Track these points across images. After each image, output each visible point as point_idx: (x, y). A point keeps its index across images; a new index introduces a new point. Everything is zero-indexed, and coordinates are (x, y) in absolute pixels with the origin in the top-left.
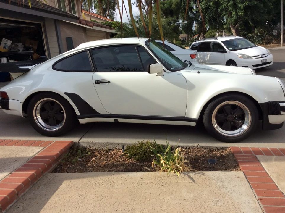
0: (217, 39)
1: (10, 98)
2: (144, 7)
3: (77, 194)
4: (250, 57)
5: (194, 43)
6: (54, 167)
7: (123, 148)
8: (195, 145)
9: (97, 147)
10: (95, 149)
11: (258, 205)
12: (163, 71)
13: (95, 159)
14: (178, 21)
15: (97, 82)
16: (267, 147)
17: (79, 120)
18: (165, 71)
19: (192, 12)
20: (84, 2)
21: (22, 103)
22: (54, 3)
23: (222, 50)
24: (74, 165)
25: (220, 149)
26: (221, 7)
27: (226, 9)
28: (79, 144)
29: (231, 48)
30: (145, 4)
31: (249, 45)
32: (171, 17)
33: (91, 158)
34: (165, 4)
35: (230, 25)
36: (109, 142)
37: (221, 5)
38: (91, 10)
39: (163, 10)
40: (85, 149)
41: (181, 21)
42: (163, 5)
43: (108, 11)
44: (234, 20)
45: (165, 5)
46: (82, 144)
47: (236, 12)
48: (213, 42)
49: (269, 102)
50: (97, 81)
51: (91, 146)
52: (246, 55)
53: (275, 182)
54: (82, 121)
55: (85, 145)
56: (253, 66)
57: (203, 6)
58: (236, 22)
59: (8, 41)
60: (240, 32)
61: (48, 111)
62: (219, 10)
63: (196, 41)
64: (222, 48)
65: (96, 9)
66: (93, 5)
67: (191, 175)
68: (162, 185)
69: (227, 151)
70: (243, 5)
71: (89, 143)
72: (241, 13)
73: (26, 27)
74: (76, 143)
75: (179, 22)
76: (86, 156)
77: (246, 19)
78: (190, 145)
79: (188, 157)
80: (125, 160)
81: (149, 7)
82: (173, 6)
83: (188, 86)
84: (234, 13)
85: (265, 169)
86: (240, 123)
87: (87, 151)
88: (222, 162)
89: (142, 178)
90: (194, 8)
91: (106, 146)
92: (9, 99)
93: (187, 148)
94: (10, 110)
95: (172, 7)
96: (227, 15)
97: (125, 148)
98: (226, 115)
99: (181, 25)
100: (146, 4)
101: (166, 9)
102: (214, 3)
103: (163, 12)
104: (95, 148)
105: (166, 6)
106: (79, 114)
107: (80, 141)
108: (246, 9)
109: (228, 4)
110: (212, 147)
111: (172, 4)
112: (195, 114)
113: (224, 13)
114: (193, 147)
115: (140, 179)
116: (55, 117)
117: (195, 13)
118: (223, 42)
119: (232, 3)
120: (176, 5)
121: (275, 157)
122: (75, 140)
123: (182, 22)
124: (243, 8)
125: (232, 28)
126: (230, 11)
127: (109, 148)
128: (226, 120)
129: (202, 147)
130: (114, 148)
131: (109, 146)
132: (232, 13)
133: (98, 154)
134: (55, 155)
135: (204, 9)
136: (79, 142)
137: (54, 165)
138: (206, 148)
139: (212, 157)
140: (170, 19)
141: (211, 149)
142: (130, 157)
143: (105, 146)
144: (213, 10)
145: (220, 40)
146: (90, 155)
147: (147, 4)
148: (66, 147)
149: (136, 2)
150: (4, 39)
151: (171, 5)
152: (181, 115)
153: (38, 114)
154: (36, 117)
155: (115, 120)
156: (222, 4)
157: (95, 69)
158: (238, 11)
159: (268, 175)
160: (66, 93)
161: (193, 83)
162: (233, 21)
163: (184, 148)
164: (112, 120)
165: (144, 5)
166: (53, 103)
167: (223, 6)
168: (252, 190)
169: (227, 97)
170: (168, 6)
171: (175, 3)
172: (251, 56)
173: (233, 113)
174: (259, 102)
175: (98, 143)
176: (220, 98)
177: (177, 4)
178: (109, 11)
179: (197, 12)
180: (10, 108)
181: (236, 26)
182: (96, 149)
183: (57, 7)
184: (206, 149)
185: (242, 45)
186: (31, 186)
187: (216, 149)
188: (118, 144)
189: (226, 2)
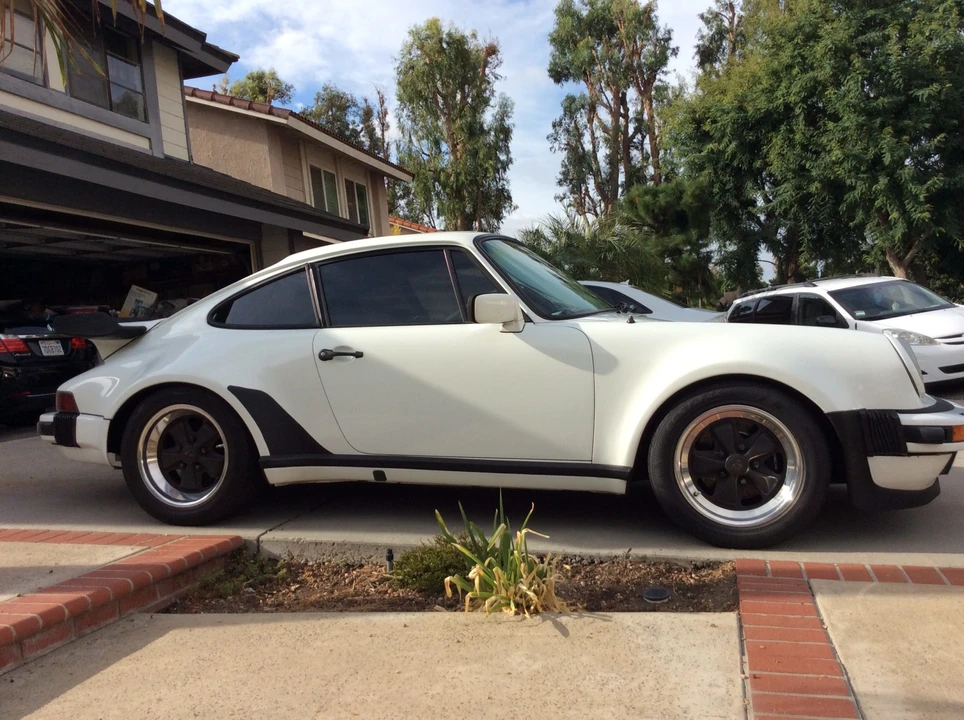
0: (815, 286)
1: (80, 411)
2: (595, 207)
3: (195, 657)
4: (931, 341)
5: (738, 301)
6: (164, 602)
7: (390, 558)
8: (620, 552)
9: (312, 557)
10: (306, 564)
11: (739, 690)
12: (521, 316)
13: (296, 589)
14: (706, 245)
15: (327, 356)
16: (863, 563)
17: (266, 470)
18: (527, 319)
19: (753, 217)
20: (408, 196)
21: (109, 422)
22: (304, 191)
23: (833, 321)
24: (225, 599)
25: (703, 567)
26: (850, 197)
27: (867, 202)
28: (258, 546)
29: (862, 313)
30: (597, 198)
31: (931, 301)
32: (679, 233)
33: (284, 585)
34: (661, 192)
35: (884, 253)
36: (348, 540)
37: (849, 191)
38: (426, 219)
39: (653, 210)
40: (274, 560)
41: (714, 246)
42: (654, 199)
43: (480, 223)
44: (899, 235)
45: (661, 195)
46: (266, 547)
47: (904, 213)
48: (801, 294)
49: (864, 410)
50: (324, 351)
51: (295, 553)
52: (915, 334)
53: (834, 641)
54: (276, 476)
55: (276, 551)
56: (941, 368)
57: (786, 196)
58: (907, 241)
59: (147, 295)
60: (931, 278)
61: (182, 448)
62: (843, 207)
63: (746, 296)
64: (832, 311)
65: (442, 218)
66: (435, 206)
67: (564, 619)
68: (458, 642)
69: (720, 572)
70: (925, 187)
71: (287, 542)
72: (922, 214)
73: (206, 255)
74: (251, 542)
75: (708, 250)
76: (270, 580)
77: (940, 232)
78: (604, 552)
79: (587, 585)
80: (386, 592)
81: (610, 206)
82: (687, 199)
83: (598, 362)
84: (894, 215)
85: (822, 611)
86: (772, 481)
87: (279, 566)
88: (693, 598)
89: (405, 626)
90: (760, 203)
91: (340, 555)
92: (78, 414)
93: (593, 562)
94: (77, 446)
95: (683, 201)
96: (875, 222)
97: (397, 558)
98: (722, 453)
99: (716, 257)
100: (600, 198)
101: (664, 210)
102: (823, 187)
103: (655, 218)
104: (307, 561)
105: (662, 199)
106: (268, 454)
107: (262, 538)
108: (936, 199)
109: (871, 186)
110: (677, 559)
111: (682, 192)
112: (620, 451)
113: (860, 215)
114: (613, 560)
115: (401, 628)
116: (199, 464)
117: (762, 218)
118: (833, 294)
119: (886, 181)
120: (694, 196)
121: (875, 584)
122: (249, 534)
123: (720, 247)
124: (925, 197)
125: (891, 264)
126: (881, 208)
127: (349, 562)
128: (723, 473)
129: (644, 559)
130: (363, 562)
131: (348, 554)
132: (888, 215)
133: (309, 576)
134: (169, 564)
135: (791, 206)
136: (258, 540)
137: (166, 598)
138: (656, 562)
139: (665, 585)
140: (676, 239)
141: (671, 566)
142: (403, 584)
143: (336, 555)
144: (822, 206)
145: (823, 289)
146: (284, 579)
147: (604, 198)
148: (211, 548)
149: (568, 194)
150: (134, 288)
151: (680, 198)
152: (578, 454)
153: (152, 450)
154: (145, 458)
155: (375, 473)
156: (853, 188)
157: (323, 317)
158: (908, 207)
159: (824, 624)
160: (232, 389)
161: (613, 352)
162: (897, 238)
163: (585, 562)
164: (366, 474)
165: (592, 201)
166: (196, 421)
167: (857, 193)
168: (743, 654)
169: (718, 392)
170: (668, 199)
171: (691, 190)
172: (932, 336)
173: (742, 447)
174: (826, 409)
175: (317, 544)
176: (695, 398)
177: (697, 192)
178: (483, 222)
179: (770, 215)
180: (79, 440)
181: (908, 256)
182: (310, 563)
183: (310, 201)
184: (654, 564)
185: (902, 304)
186: (74, 638)
187: (687, 566)
188: (377, 547)
189: (863, 179)
